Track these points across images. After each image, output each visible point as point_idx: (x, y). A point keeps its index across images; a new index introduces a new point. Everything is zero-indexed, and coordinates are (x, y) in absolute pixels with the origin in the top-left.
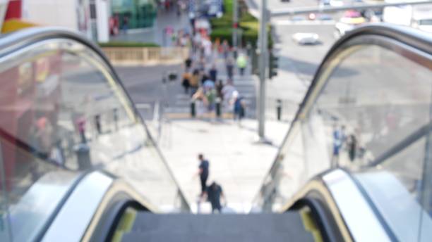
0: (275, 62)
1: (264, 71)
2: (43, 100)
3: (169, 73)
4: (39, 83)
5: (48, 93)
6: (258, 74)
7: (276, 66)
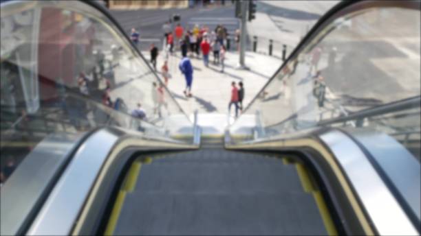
0: (254, 8)
1: (245, 14)
2: (80, 36)
3: (174, 15)
4: (77, 22)
5: (84, 30)
6: (241, 17)
7: (254, 11)
